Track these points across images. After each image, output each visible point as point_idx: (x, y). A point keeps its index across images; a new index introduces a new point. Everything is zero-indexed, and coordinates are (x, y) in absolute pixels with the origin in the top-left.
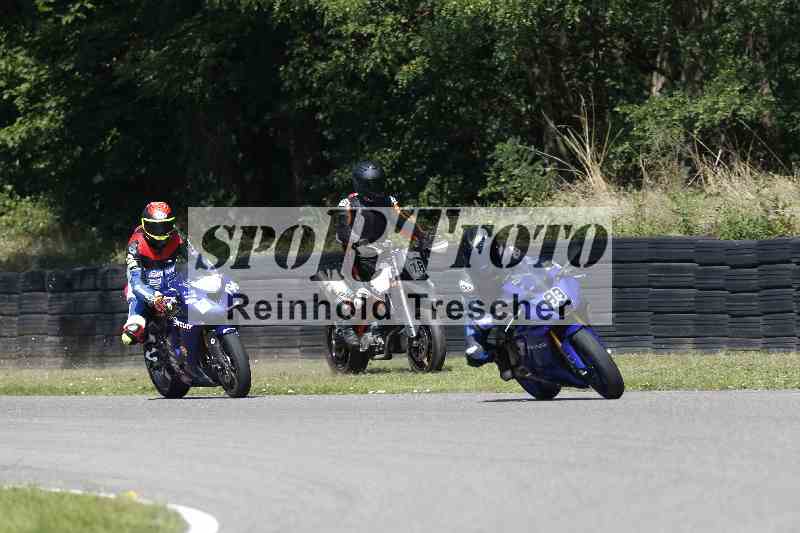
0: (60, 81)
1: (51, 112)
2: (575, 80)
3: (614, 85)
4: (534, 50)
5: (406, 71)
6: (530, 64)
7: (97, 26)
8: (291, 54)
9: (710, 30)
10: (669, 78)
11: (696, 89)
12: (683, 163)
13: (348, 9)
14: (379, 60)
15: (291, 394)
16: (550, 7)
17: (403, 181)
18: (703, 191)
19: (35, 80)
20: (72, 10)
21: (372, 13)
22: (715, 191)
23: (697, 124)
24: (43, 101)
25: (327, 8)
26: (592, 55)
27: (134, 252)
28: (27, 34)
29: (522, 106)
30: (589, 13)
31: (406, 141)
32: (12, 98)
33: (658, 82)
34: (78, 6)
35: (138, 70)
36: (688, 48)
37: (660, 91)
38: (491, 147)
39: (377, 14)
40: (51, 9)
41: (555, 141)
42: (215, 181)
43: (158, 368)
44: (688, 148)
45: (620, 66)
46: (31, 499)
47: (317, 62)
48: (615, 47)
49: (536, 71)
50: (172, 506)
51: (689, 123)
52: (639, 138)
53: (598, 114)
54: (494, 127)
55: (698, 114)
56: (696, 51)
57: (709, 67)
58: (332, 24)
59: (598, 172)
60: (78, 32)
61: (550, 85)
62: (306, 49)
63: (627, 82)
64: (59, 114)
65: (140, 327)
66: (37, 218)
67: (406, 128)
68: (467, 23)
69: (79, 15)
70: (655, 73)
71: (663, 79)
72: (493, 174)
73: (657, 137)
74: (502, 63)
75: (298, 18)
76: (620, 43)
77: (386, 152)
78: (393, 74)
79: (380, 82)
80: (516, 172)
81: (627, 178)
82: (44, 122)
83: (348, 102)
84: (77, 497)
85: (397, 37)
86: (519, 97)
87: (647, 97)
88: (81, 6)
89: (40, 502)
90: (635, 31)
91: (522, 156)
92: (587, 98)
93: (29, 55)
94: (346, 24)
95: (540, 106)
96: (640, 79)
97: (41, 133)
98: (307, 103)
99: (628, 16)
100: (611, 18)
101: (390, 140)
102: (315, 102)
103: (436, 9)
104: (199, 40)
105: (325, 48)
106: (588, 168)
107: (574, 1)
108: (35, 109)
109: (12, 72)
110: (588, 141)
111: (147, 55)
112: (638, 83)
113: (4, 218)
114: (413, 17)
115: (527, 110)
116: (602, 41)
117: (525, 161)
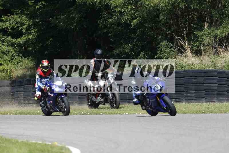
0: (35, 25)
1: (33, 34)
2: (183, 24)
3: (194, 26)
4: (171, 16)
5: (134, 22)
6: (170, 20)
7: (46, 9)
8: (102, 16)
9: (221, 10)
10: (210, 24)
11: (217, 27)
12: (214, 48)
13: (118, 4)
14: (126, 19)
15: (101, 114)
16: (176, 3)
17: (133, 53)
18: (219, 56)
19: (28, 24)
20: (39, 4)
21: (124, 5)
22: (223, 56)
23: (218, 37)
24: (30, 30)
25: (112, 4)
26: (187, 17)
27: (38, 74)
28: (26, 11)
29: (168, 32)
30: (187, 5)
31: (134, 42)
32: (22, 29)
33: (206, 25)
34: (40, 3)
35: (58, 21)
36: (215, 15)
37: (207, 27)
38: (159, 44)
39: (126, 5)
40: (33, 4)
41: (177, 42)
42: (80, 53)
43: (44, 107)
44: (215, 44)
45: (195, 20)
46: (27, 144)
47: (109, 19)
48: (194, 15)
49: (172, 22)
50: (67, 146)
51: (215, 37)
52: (201, 41)
53: (189, 34)
54: (160, 38)
55: (218, 34)
56: (217, 16)
57: (221, 21)
58: (113, 8)
59: (189, 51)
60: (40, 10)
61: (176, 26)
62: (105, 15)
63: (198, 25)
64: (35, 34)
65: (40, 95)
66: (29, 64)
67: (134, 38)
68: (152, 8)
69: (41, 6)
70: (206, 22)
71: (208, 24)
72: (159, 51)
73: (206, 41)
74: (162, 19)
75: (104, 6)
76: (196, 14)
77: (129, 45)
78: (130, 22)
79: (127, 25)
80: (166, 50)
81: (198, 52)
82: (31, 36)
83: (118, 31)
84: (40, 144)
85: (132, 12)
86: (167, 29)
87: (203, 29)
88: (42, 3)
89: (30, 145)
90: (200, 10)
91: (168, 46)
92: (186, 30)
93: (26, 17)
94: (117, 8)
95: (172, 32)
96: (201, 24)
97: (30, 39)
98: (106, 31)
99: (198, 6)
100: (193, 7)
101: (130, 41)
102: (108, 31)
103: (143, 4)
104: (75, 13)
105: (111, 15)
106: (186, 49)
107: (183, 2)
108: (28, 33)
109: (22, 22)
110: (186, 42)
111: (60, 17)
112: (201, 25)
113: (19, 64)
114: (136, 6)
115: (169, 33)
116: (190, 13)
117: (169, 47)
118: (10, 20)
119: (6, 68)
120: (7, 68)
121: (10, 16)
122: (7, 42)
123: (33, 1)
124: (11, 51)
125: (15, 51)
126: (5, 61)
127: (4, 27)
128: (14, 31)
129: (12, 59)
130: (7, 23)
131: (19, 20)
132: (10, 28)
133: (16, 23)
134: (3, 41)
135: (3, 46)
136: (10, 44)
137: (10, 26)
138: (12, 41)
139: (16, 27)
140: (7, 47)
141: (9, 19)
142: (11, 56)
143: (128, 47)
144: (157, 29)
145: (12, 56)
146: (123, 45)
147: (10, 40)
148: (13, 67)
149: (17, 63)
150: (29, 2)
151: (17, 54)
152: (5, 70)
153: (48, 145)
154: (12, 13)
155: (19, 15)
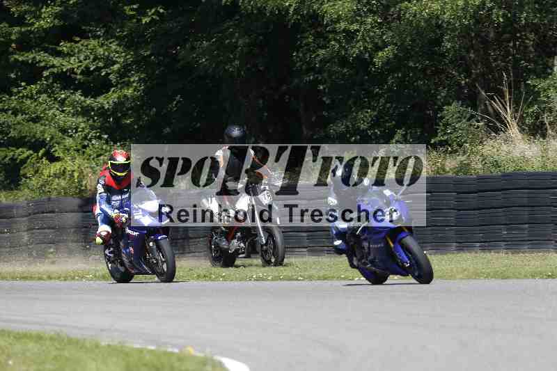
0: (140, 63)
1: (135, 84)
2: (499, 62)
3: (527, 65)
4: (471, 41)
5: (381, 57)
6: (468, 51)
7: (167, 25)
8: (301, 43)
13: (341, 13)
14: (362, 48)
16: (482, 11)
17: (379, 133)
19: (123, 62)
20: (150, 14)
21: (356, 16)
24: (129, 77)
25: (326, 12)
26: (511, 44)
27: (103, 182)
28: (118, 30)
29: (462, 80)
30: (509, 15)
31: (381, 104)
32: (108, 74)
34: (153, 11)
35: (195, 55)
38: (441, 109)
39: (360, 16)
40: (135, 13)
41: (485, 105)
45: (531, 52)
46: (119, 352)
47: (319, 50)
48: (527, 39)
49: (472, 56)
50: (216, 358)
52: (544, 102)
53: (515, 86)
54: (443, 94)
58: (330, 23)
59: (516, 126)
60: (153, 28)
61: (482, 65)
62: (311, 40)
63: (536, 63)
64: (140, 86)
65: (108, 232)
67: (381, 96)
68: (424, 22)
69: (154, 17)
72: (442, 127)
74: (448, 50)
75: (306, 19)
76: (532, 36)
77: (367, 112)
78: (371, 57)
79: (363, 63)
80: (458, 126)
81: (536, 130)
82: (130, 91)
83: (341, 77)
84: (151, 351)
85: (375, 33)
86: (460, 74)
87: (551, 74)
88: (156, 11)
89: (127, 354)
90: (542, 28)
91: (462, 115)
92: (508, 75)
93: (117, 45)
94: (339, 23)
95: (475, 80)
96: (545, 61)
97: (128, 99)
98: (311, 78)
99: (537, 17)
100: (525, 19)
101: (370, 104)
102: (317, 77)
103: (402, 12)
104: (237, 34)
105: (324, 40)
106: (508, 123)
107: (500, 8)
108: (124, 82)
109: (108, 57)
110: (508, 104)
111: (201, 44)
112: (544, 64)
113: (102, 157)
114: (386, 19)
115: (466, 83)
116: (518, 35)
117: (465, 118)
118: (79, 52)
119: (68, 168)
120: (73, 169)
121: (80, 41)
122: (72, 105)
123: (135, 7)
124: (81, 127)
125: (92, 128)
126: (68, 150)
127: (64, 70)
128: (90, 79)
129: (84, 147)
130: (73, 58)
131: (101, 51)
132: (79, 72)
133: (94, 60)
134: (62, 102)
135: (63, 114)
136: (80, 109)
137: (81, 66)
138: (85, 101)
139: (94, 69)
140: (73, 115)
141: (76, 51)
142: (81, 138)
143: (366, 117)
144: (438, 72)
145: (85, 138)
146: (353, 112)
147: (80, 99)
148: (86, 165)
149: (95, 155)
150: (125, 8)
151: (96, 133)
152: (67, 173)
153: (172, 353)
154: (84, 36)
155: (101, 39)
